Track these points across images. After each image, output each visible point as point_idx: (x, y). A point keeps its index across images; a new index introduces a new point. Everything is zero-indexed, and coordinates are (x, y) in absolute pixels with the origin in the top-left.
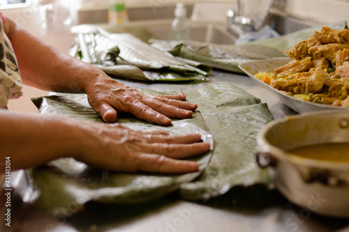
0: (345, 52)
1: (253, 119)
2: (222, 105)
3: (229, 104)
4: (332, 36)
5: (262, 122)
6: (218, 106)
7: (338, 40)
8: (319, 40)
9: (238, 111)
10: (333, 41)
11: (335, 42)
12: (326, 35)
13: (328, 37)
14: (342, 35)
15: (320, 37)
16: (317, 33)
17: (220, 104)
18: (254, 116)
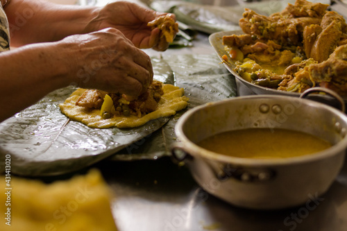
0: (312, 28)
1: (217, 91)
2: (195, 74)
3: (202, 73)
4: (305, 9)
5: (225, 95)
6: (190, 75)
7: (310, 13)
8: (292, 13)
9: (205, 80)
10: (305, 14)
11: (307, 15)
12: (298, 8)
13: (301, 10)
14: (315, 8)
15: (293, 10)
16: (290, 5)
17: (192, 72)
18: (218, 88)
